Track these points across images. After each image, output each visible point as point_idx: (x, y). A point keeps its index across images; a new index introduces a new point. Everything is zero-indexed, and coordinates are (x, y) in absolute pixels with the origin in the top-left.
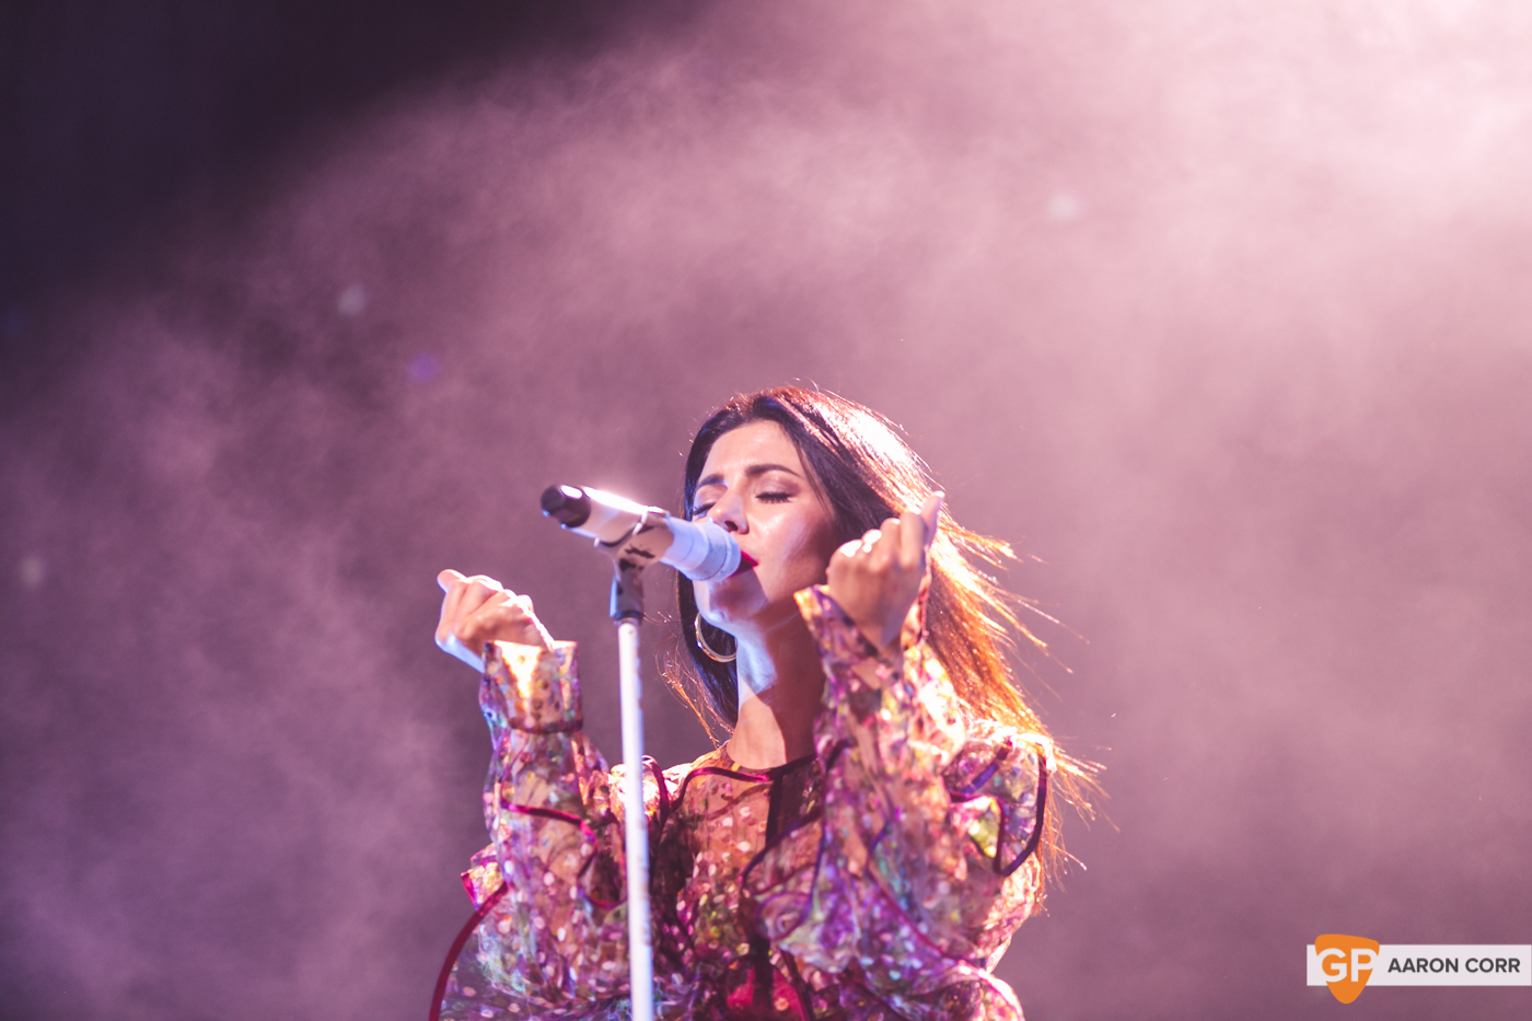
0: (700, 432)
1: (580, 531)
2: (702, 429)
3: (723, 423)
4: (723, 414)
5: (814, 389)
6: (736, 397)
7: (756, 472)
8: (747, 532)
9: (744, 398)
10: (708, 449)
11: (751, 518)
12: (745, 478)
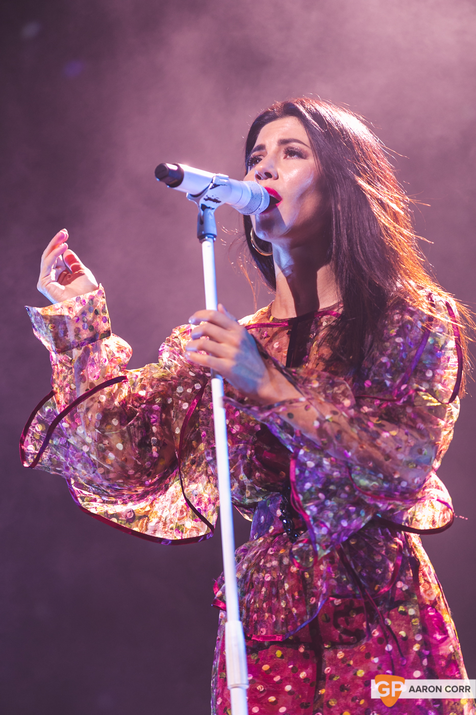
0: (254, 123)
1: (178, 188)
2: (255, 122)
3: (266, 117)
4: (267, 113)
5: (319, 100)
6: (275, 103)
7: (283, 142)
8: (277, 178)
9: (279, 103)
10: (258, 133)
11: (279, 170)
12: (277, 147)
